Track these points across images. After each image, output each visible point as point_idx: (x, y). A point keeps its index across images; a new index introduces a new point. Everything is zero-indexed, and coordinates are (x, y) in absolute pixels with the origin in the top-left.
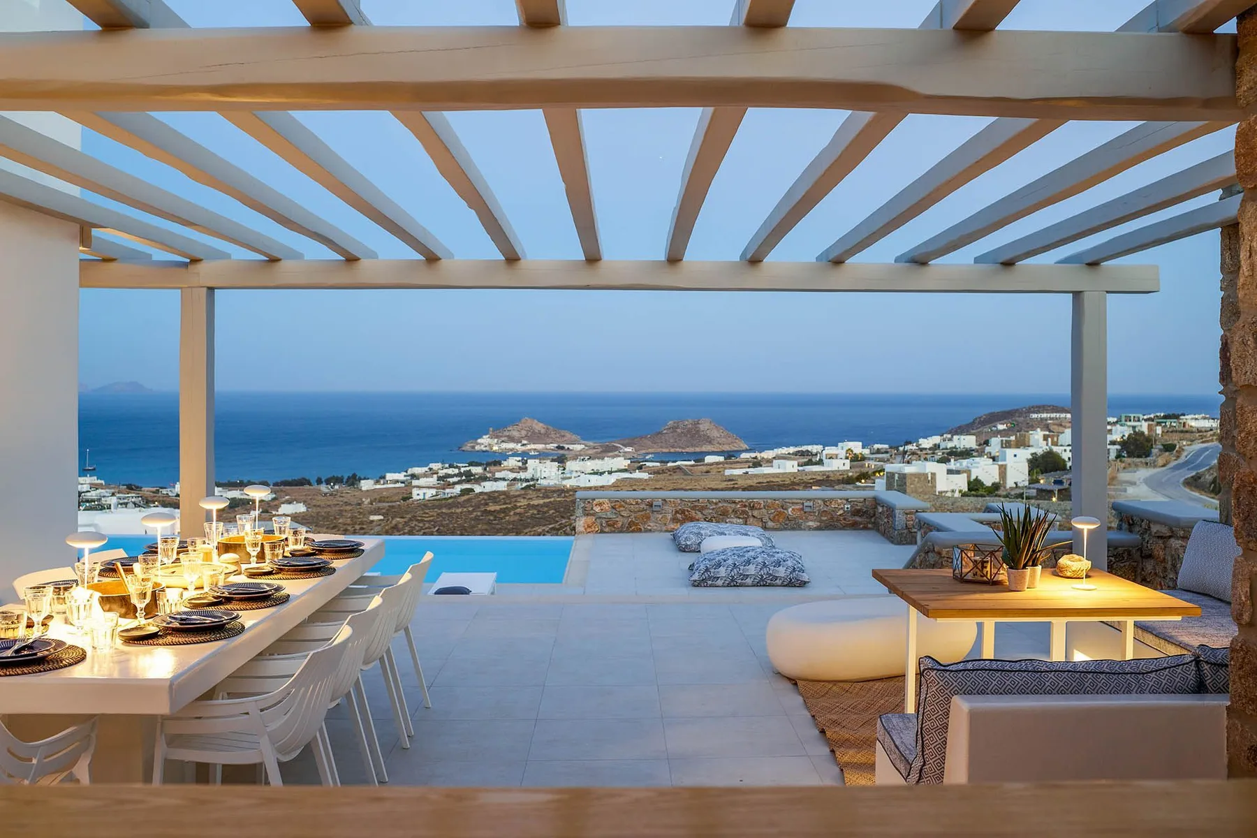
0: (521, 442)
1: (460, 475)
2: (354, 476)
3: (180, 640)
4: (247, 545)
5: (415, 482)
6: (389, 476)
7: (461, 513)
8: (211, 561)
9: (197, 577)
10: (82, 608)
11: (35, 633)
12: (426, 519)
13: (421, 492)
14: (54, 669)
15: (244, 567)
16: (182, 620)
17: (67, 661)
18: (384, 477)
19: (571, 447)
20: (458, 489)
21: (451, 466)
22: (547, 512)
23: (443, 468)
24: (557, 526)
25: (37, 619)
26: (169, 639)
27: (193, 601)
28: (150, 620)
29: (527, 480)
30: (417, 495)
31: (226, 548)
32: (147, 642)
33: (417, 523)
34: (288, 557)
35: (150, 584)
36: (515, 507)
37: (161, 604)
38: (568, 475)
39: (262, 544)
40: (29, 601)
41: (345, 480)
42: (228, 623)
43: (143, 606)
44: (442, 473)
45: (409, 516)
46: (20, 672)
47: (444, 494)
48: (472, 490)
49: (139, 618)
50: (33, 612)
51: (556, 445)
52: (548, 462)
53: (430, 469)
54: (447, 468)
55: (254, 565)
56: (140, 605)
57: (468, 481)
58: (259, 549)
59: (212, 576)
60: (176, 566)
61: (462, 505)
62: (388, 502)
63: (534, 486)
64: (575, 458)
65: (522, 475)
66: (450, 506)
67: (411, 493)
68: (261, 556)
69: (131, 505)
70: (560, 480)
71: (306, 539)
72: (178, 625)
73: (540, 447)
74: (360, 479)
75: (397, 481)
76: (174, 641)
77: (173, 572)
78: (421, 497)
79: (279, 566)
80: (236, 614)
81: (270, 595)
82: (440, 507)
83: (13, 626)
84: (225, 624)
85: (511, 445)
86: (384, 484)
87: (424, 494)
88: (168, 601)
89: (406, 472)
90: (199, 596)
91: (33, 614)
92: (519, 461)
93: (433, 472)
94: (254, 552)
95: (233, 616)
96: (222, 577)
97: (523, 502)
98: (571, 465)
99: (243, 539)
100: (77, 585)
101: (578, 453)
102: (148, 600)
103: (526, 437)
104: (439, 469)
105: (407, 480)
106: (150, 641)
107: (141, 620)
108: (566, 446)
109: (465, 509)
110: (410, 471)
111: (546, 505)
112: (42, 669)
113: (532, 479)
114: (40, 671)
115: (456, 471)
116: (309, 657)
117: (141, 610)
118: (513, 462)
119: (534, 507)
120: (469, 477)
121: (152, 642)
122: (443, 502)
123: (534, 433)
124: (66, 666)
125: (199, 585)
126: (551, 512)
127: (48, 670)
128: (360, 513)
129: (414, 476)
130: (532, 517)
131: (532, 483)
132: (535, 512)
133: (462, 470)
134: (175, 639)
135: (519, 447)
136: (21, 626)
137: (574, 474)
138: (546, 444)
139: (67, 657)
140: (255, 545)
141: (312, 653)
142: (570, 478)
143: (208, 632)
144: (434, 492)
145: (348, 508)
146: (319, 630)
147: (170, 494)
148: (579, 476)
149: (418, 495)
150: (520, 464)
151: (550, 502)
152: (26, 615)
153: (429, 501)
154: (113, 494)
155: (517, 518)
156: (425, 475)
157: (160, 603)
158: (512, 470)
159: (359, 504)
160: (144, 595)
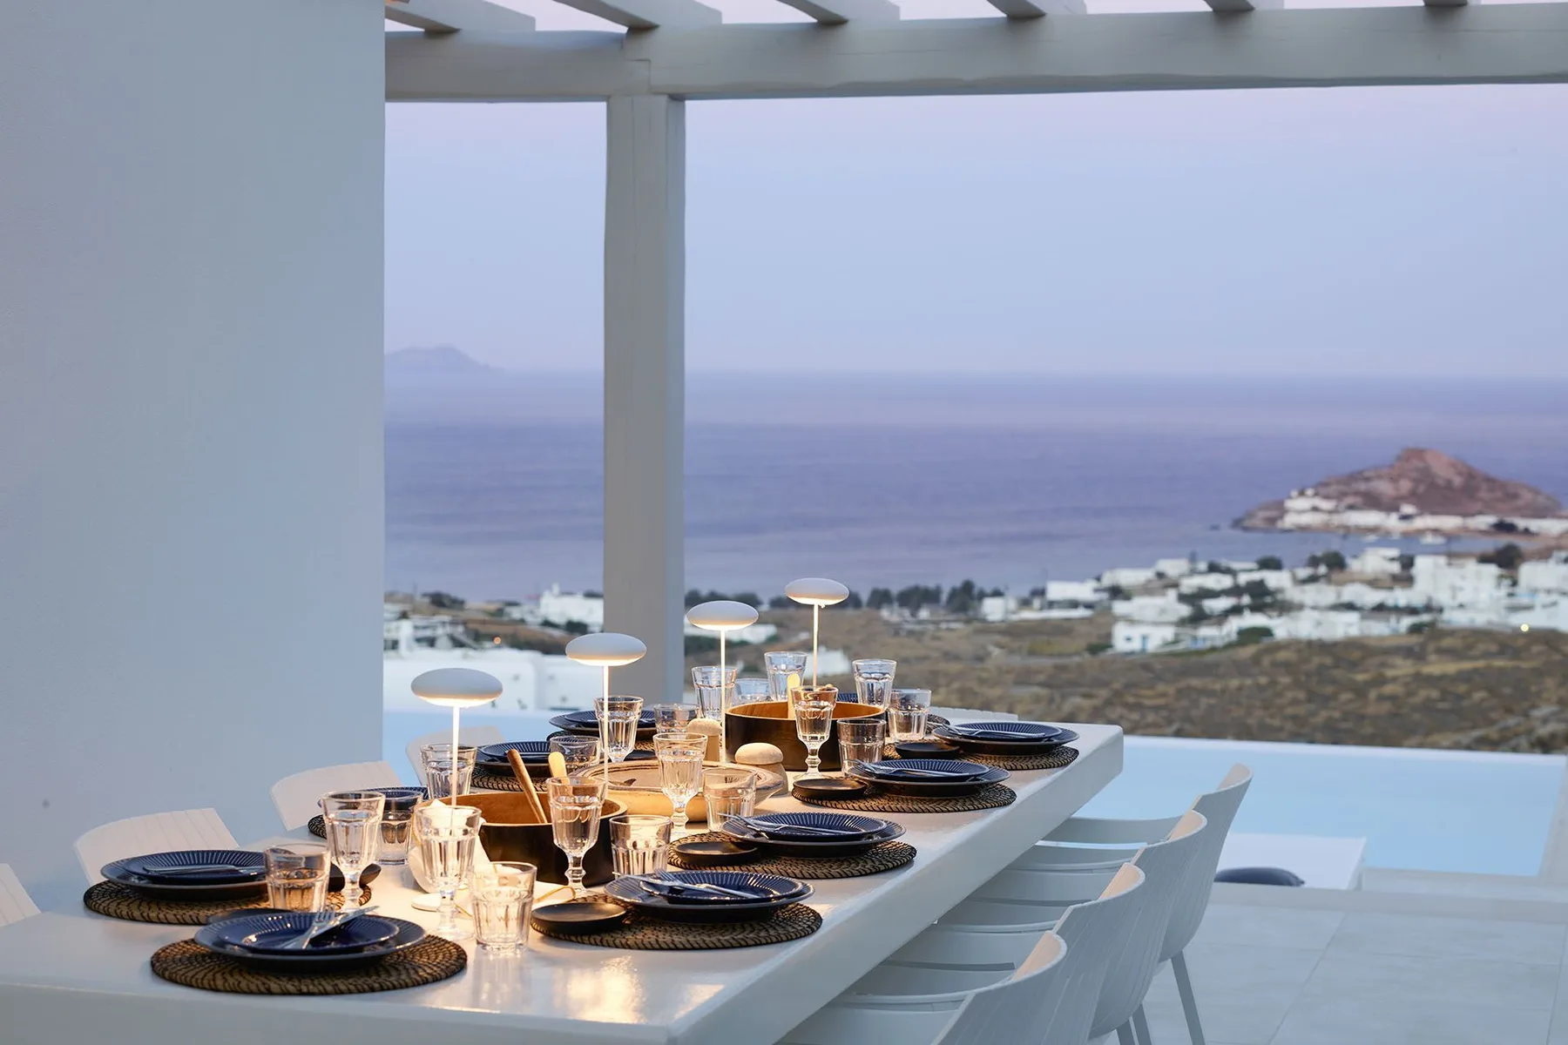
0: (1396, 509)
1: (1236, 591)
2: (968, 587)
3: (676, 938)
4: (798, 725)
5: (1120, 607)
6: (1056, 591)
7: (1240, 689)
8: (717, 759)
9: (692, 793)
10: (452, 850)
11: (349, 905)
12: (1147, 702)
13: (1136, 632)
14: (401, 987)
15: (792, 778)
16: (672, 889)
17: (429, 971)
18: (1040, 593)
19: (1534, 525)
20: (1234, 625)
21: (1213, 568)
22: (1468, 694)
23: (1193, 572)
24: (1493, 733)
25: (350, 872)
26: (649, 935)
27: (691, 851)
28: (600, 890)
29: (1412, 611)
30: (1125, 639)
31: (743, 729)
32: (598, 939)
33: (1124, 712)
34: (892, 758)
35: (595, 804)
36: (1381, 681)
37: (621, 850)
38: (1525, 600)
39: (834, 723)
40: (333, 826)
41: (944, 597)
42: (783, 906)
43: (581, 853)
44: (1190, 584)
45: (1104, 693)
46: (329, 988)
47: (1195, 639)
48: (1266, 632)
49: (571, 884)
50: (343, 853)
51: (1491, 519)
52: (1472, 566)
53: (1160, 575)
54: (1201, 573)
55: (813, 773)
56: (576, 851)
57: (1256, 608)
58: (826, 735)
59: (726, 794)
60: (636, 768)
61: (1241, 669)
62: (1051, 655)
63: (1432, 625)
64: (1544, 555)
65: (1401, 597)
66: (1209, 670)
67: (1109, 636)
68: (830, 756)
69: (443, 642)
70: (1503, 612)
71: (930, 718)
72: (665, 903)
73: (1450, 522)
74: (982, 595)
75: (1074, 604)
76: (660, 940)
77: (631, 782)
78: (1136, 645)
79: (880, 776)
80: (800, 886)
81: (870, 846)
82: (1186, 672)
83: (301, 883)
84: (775, 908)
85: (1371, 518)
86: (1041, 609)
87: (1144, 638)
88: (635, 845)
89: (1098, 579)
90: (697, 840)
91: (341, 859)
92: (1392, 559)
93: (1164, 583)
94: (814, 743)
95: (794, 891)
96: (750, 796)
97: (1403, 667)
98: (1530, 573)
99: (784, 708)
100: (426, 797)
101: (1553, 543)
102: (590, 843)
103: (1412, 497)
104: (1182, 576)
105: (1100, 602)
106: (607, 938)
107: (575, 890)
108: (1521, 523)
109: (1249, 682)
110: (1108, 580)
111: (1463, 677)
112: (376, 985)
113: (1428, 608)
114: (372, 990)
115: (1225, 582)
116: (963, 1006)
117: (576, 864)
118: (1377, 561)
119: (1431, 681)
120: (1262, 599)
121: (610, 940)
122: (1194, 659)
123: (1433, 485)
124: (425, 982)
125: (697, 812)
126: (1478, 695)
127: (389, 989)
128: (982, 681)
129: (1117, 592)
130: (1427, 707)
131: (1425, 618)
132: (1435, 694)
133: (1243, 579)
134: (664, 938)
135: (1392, 522)
136: (318, 884)
137: (1542, 598)
138: (1465, 515)
139: (427, 963)
140: (816, 725)
141: (970, 994)
142: (1529, 608)
143: (738, 925)
144: (1168, 633)
145: (954, 667)
146: (987, 941)
147: (529, 618)
148: (1554, 604)
149: (1129, 639)
150: (1395, 568)
151: (1476, 670)
152: (328, 860)
153: (1155, 655)
154: (404, 616)
155: (1386, 707)
156: (1146, 590)
157: (618, 849)
158: (1374, 583)
159: (980, 659)
160: (580, 829)
